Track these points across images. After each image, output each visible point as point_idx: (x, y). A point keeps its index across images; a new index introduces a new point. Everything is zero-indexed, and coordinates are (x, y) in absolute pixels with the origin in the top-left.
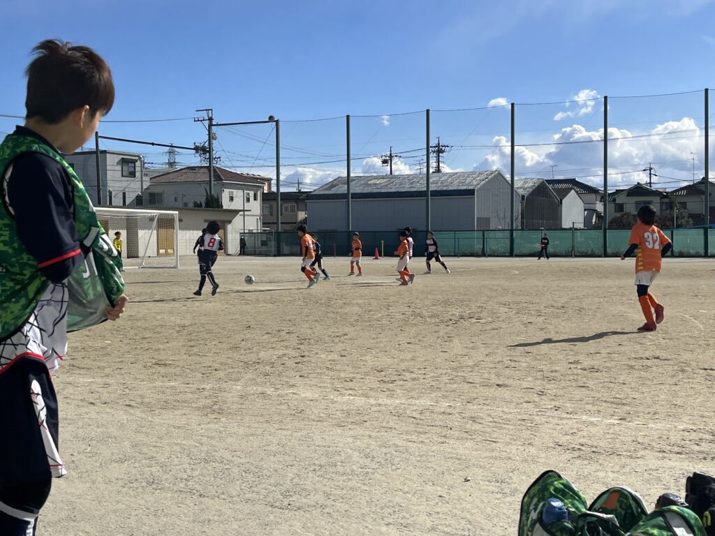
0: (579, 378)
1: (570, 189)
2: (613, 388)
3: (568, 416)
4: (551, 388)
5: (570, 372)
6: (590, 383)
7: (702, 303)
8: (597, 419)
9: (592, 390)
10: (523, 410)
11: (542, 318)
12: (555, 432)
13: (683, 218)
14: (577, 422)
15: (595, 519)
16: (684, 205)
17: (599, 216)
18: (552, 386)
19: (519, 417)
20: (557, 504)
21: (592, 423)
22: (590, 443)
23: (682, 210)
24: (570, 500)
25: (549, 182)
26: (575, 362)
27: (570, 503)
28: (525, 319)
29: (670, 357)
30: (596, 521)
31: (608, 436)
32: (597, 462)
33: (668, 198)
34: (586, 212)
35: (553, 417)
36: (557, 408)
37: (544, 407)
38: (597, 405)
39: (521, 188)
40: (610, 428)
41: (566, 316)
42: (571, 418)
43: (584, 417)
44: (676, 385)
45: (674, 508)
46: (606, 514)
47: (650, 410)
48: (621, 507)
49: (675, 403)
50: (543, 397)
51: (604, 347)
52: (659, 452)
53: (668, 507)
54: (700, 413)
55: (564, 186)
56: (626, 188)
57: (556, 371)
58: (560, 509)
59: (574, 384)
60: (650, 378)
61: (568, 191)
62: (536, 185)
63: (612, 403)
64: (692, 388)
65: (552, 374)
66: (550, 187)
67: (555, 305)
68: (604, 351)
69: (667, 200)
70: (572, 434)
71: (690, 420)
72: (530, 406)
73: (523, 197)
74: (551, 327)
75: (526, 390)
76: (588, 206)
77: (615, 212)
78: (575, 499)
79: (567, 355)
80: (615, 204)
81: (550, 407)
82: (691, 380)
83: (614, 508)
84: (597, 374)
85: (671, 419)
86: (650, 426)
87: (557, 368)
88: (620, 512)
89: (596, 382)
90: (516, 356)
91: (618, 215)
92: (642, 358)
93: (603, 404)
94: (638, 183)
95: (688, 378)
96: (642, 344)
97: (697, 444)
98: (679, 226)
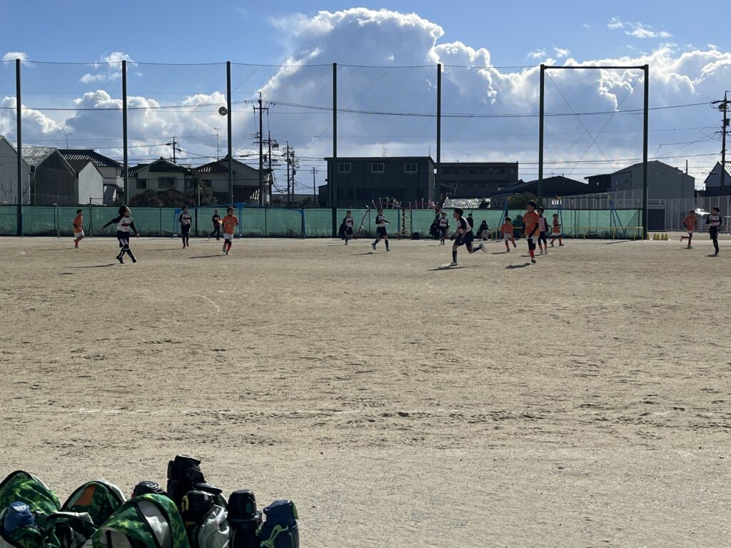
0: (81, 367)
1: (87, 162)
2: (118, 376)
3: (64, 410)
4: (48, 381)
5: (72, 361)
6: (93, 373)
7: (220, 284)
8: (96, 410)
9: (95, 380)
10: (11, 408)
11: (48, 303)
12: (44, 429)
13: (207, 196)
14: (73, 416)
15: (66, 519)
16: (208, 183)
17: (120, 192)
18: (49, 378)
19: (5, 416)
20: (21, 508)
21: (90, 415)
22: (83, 437)
23: (207, 188)
24: (39, 502)
25: (64, 152)
26: (78, 351)
27: (40, 505)
28: (27, 305)
29: (181, 340)
30: (66, 521)
31: (105, 428)
32: (88, 457)
33: (191, 175)
34: (105, 188)
35: (45, 412)
36: (51, 403)
37: (37, 402)
38: (98, 395)
39: (30, 157)
40: (109, 419)
41: (75, 301)
42: (67, 412)
43: (81, 410)
44: (185, 368)
45: (149, 496)
46: (79, 512)
47: (155, 396)
48: (96, 502)
49: (182, 386)
50: (37, 392)
51: (113, 333)
52: (158, 439)
53: (141, 496)
54: (206, 395)
55: (81, 157)
56: (149, 162)
57: (56, 362)
58: (24, 513)
59: (75, 375)
60: (159, 362)
61: (85, 163)
62: (48, 155)
63: (115, 392)
64: (201, 370)
65: (50, 366)
66: (64, 158)
67: (64, 288)
68: (113, 337)
69: (191, 177)
70: (65, 429)
71: (195, 403)
72: (21, 402)
73: (33, 167)
74: (56, 313)
75: (18, 385)
76: (108, 181)
77: (137, 188)
78: (45, 500)
79: (71, 343)
80: (137, 179)
81: (43, 401)
82: (201, 363)
83: (89, 504)
84: (102, 362)
85: (176, 404)
86: (152, 413)
87: (57, 359)
88: (96, 508)
89: (100, 370)
90: (10, 347)
91: (141, 191)
92: (152, 342)
93: (105, 394)
94: (161, 158)
95: (199, 360)
96: (154, 327)
97: (199, 428)
98: (202, 205)
